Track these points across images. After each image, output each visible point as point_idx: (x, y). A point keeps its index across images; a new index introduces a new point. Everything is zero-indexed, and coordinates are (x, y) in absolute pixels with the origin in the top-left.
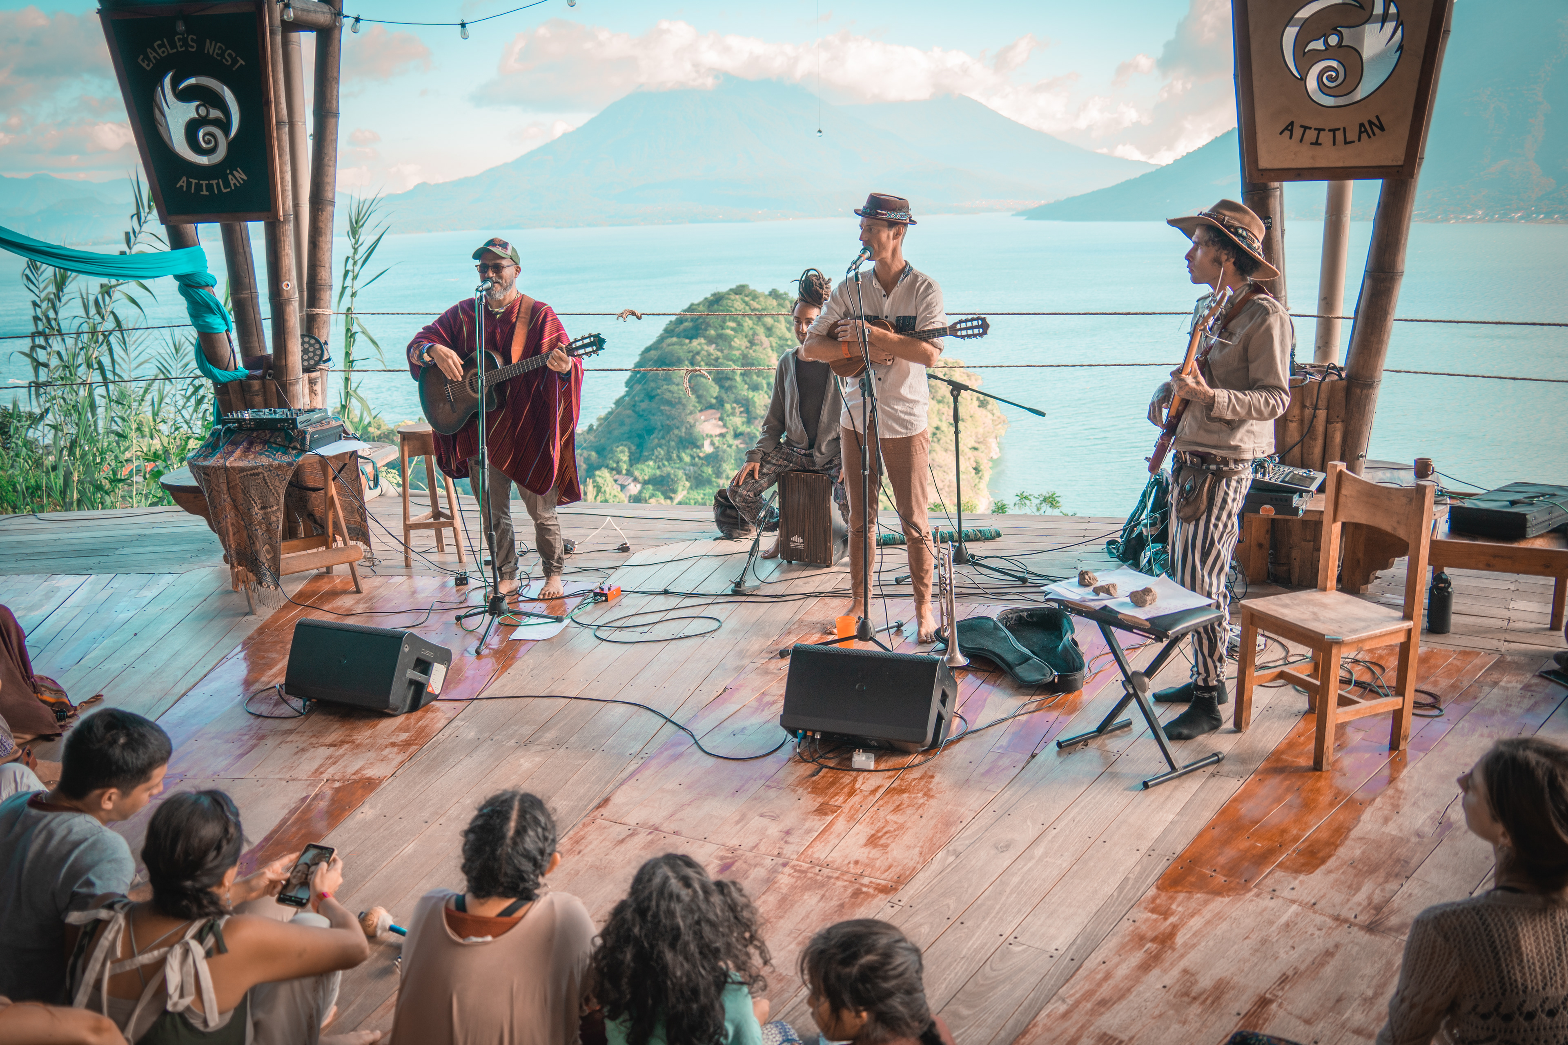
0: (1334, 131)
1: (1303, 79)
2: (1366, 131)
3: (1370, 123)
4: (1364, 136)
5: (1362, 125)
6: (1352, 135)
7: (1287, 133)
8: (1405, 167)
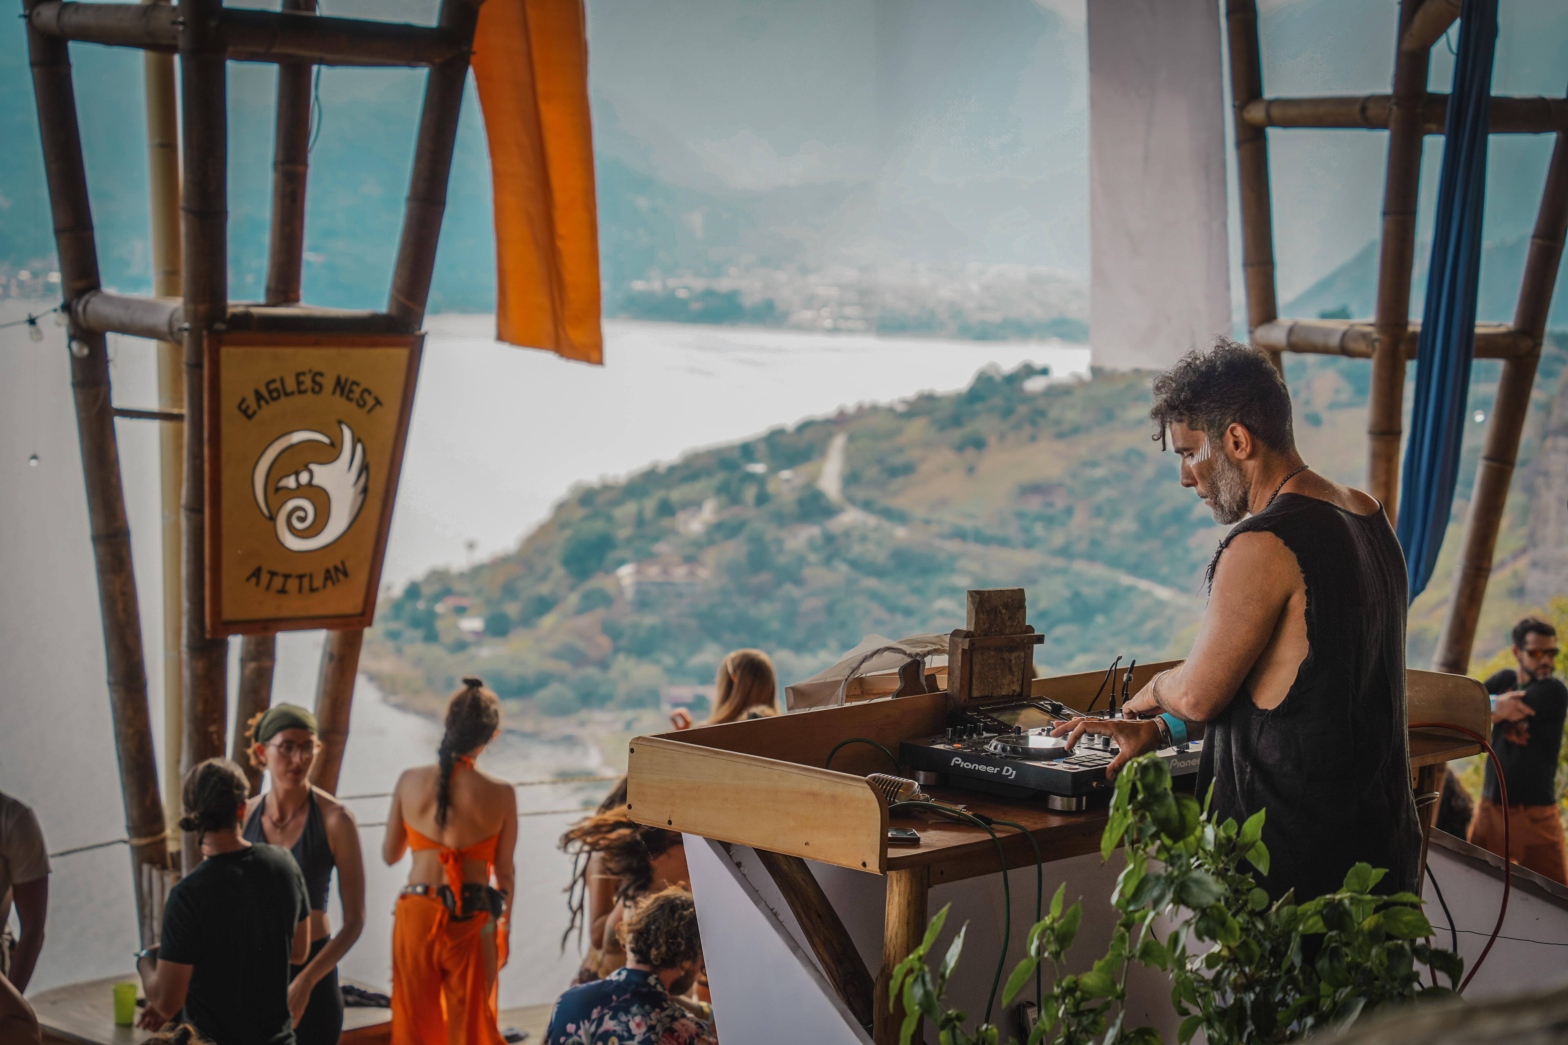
0: (301, 577)
1: (272, 518)
2: (331, 578)
3: (336, 569)
4: (329, 583)
5: (328, 571)
6: (318, 582)
7: (254, 580)
8: (366, 615)
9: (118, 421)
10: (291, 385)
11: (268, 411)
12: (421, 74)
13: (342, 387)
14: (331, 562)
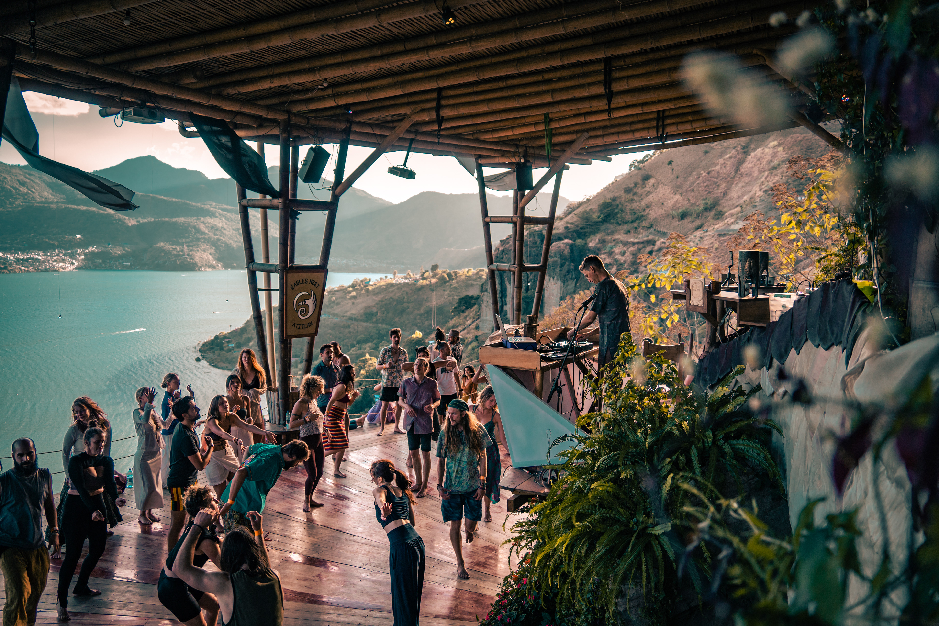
0: (303, 325)
1: (297, 312)
3: (310, 323)
4: (309, 326)
5: (308, 324)
6: (306, 326)
7: (294, 326)
8: (316, 334)
9: (259, 292)
10: (301, 282)
11: (297, 288)
12: (326, 212)
13: (312, 282)
14: (309, 321)
